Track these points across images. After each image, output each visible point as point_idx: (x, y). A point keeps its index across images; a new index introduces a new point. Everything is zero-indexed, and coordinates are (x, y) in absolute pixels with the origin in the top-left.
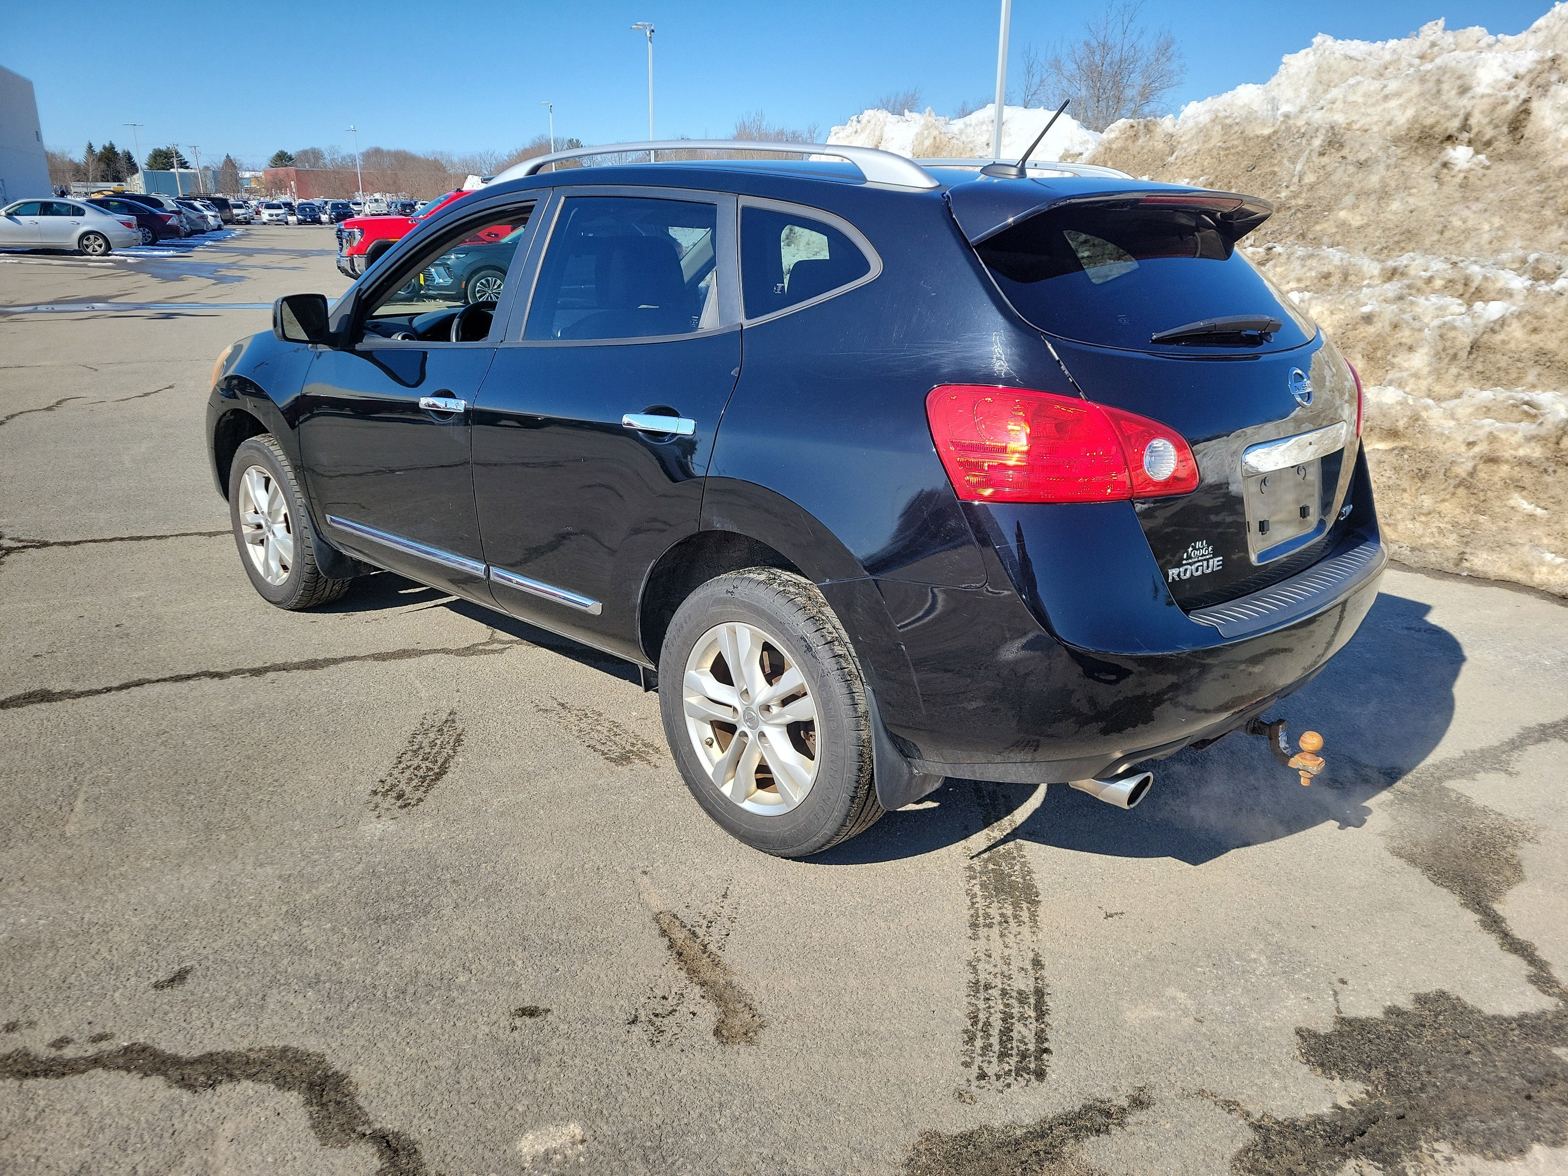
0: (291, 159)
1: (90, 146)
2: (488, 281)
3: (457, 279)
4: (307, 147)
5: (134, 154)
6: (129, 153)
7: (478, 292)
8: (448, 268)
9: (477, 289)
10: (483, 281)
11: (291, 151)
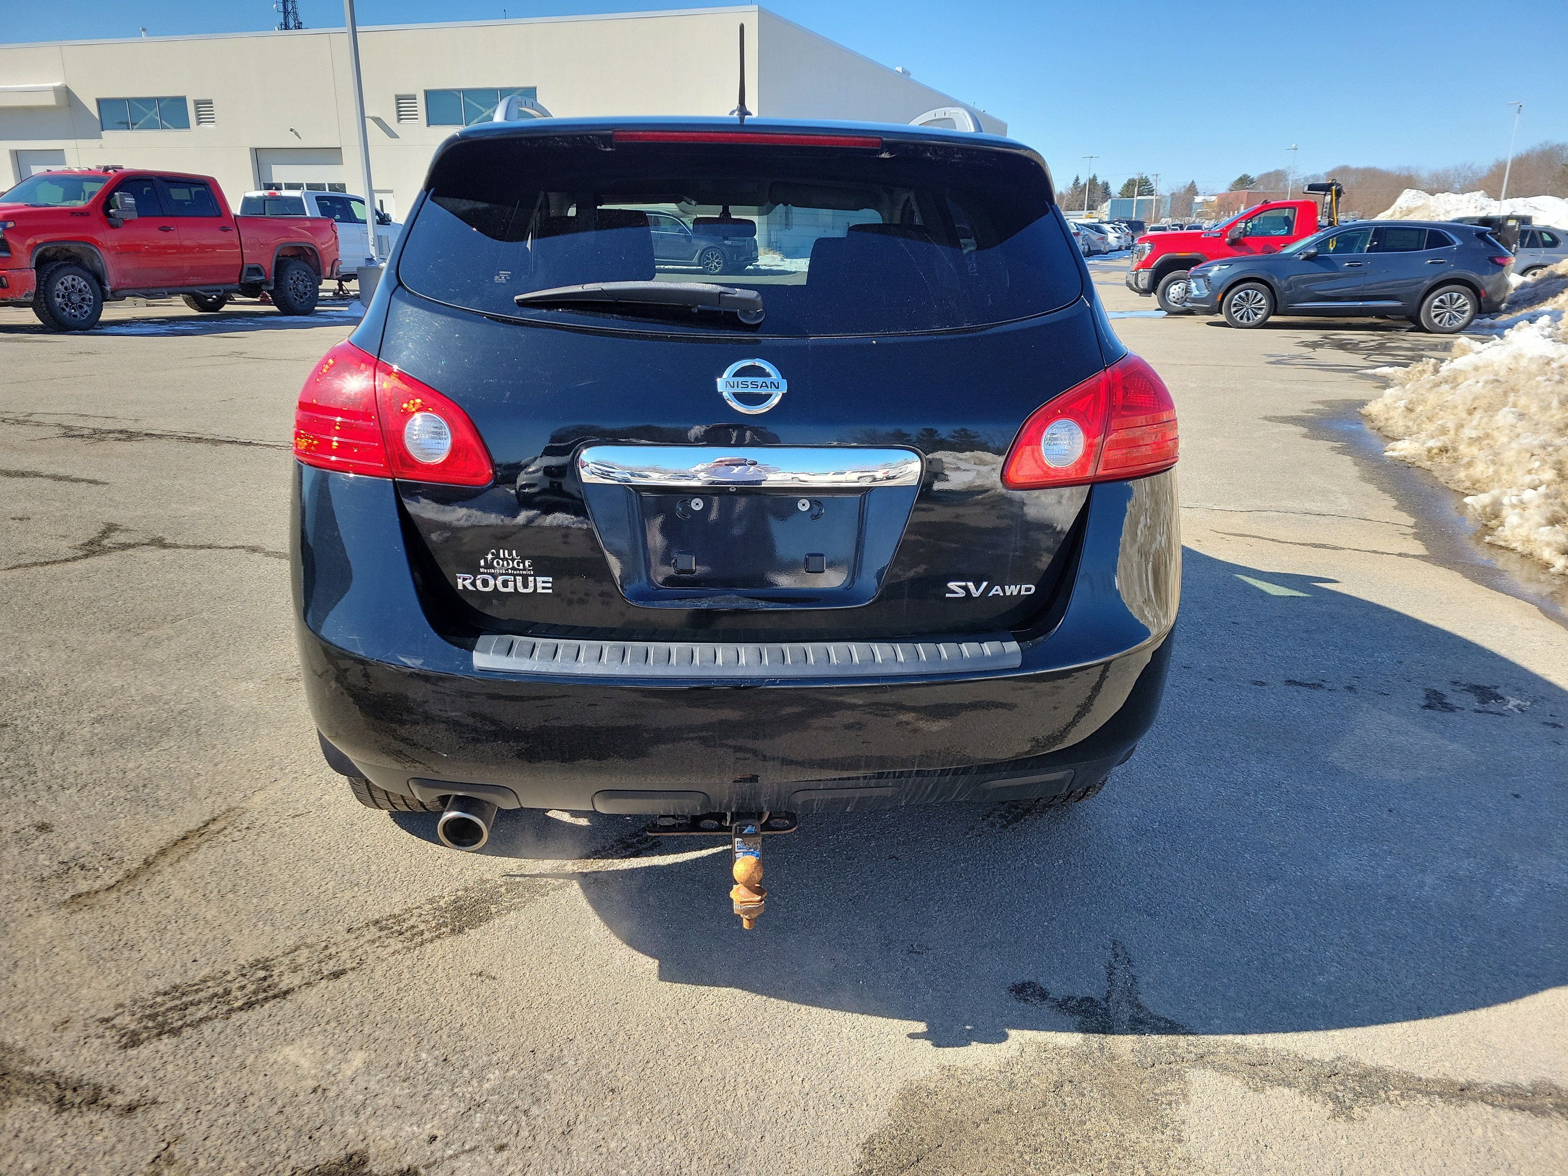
0: (1252, 182)
1: (1077, 179)
2: (1247, 294)
3: (1214, 291)
4: (1272, 170)
5: (1111, 185)
6: (1107, 184)
7: (1235, 305)
8: (1208, 280)
9: (1234, 302)
10: (1242, 294)
11: (1254, 174)
